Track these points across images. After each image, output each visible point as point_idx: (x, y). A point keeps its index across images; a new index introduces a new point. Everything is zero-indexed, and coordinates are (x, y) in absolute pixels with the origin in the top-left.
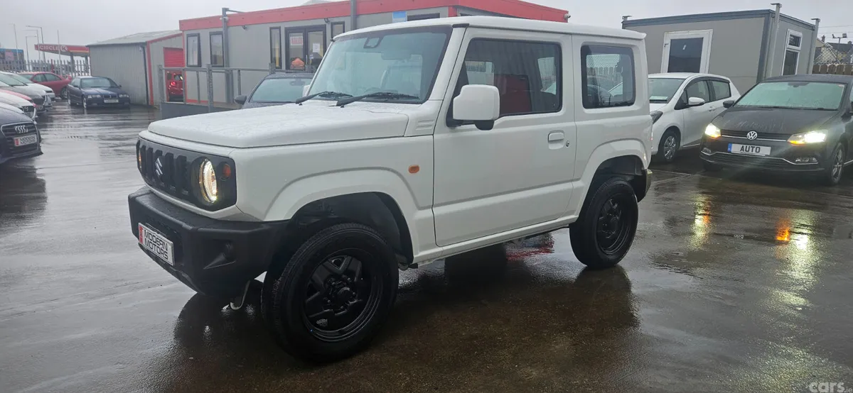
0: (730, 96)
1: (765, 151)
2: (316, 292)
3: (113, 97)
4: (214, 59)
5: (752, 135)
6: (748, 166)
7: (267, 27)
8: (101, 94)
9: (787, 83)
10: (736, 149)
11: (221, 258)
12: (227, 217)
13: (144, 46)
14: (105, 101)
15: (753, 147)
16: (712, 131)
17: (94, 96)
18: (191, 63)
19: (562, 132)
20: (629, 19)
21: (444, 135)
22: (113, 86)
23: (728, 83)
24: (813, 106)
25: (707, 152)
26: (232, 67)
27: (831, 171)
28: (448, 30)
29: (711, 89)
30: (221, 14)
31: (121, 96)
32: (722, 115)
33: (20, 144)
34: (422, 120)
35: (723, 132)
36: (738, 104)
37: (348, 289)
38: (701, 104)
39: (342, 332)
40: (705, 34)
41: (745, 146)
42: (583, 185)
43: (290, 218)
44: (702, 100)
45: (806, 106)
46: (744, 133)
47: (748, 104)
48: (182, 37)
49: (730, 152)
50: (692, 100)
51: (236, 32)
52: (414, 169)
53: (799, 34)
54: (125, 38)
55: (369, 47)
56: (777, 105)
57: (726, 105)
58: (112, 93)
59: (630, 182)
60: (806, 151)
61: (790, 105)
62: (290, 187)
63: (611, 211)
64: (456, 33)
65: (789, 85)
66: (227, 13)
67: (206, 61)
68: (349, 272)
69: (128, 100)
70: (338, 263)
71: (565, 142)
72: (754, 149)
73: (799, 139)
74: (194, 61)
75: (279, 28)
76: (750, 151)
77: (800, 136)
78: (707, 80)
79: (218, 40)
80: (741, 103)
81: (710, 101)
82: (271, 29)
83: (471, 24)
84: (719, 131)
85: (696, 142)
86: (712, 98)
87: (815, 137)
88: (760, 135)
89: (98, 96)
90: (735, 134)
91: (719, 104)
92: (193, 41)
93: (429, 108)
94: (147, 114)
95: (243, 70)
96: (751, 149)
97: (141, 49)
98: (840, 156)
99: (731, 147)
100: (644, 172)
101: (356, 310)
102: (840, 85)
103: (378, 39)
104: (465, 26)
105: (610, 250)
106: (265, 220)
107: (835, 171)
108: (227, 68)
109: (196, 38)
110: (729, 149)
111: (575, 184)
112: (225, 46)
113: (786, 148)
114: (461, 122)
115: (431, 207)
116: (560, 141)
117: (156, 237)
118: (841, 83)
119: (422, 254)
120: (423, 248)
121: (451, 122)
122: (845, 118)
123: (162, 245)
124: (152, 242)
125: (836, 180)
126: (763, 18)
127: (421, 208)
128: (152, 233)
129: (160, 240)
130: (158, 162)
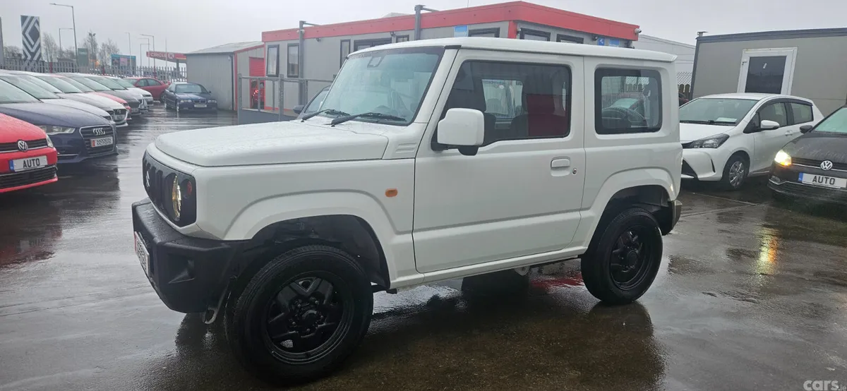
0: (811, 119)
1: (841, 183)
2: (281, 313)
3: (203, 102)
4: (291, 68)
5: (826, 165)
6: (822, 199)
7: (338, 39)
8: (192, 99)
10: (807, 179)
11: (185, 273)
12: (192, 233)
13: (232, 55)
14: (195, 106)
15: (827, 178)
16: (783, 159)
17: (186, 101)
18: (271, 74)
19: (568, 158)
20: (704, 35)
21: (427, 159)
22: (204, 92)
23: (811, 105)
25: (775, 181)
26: (307, 77)
28: (439, 51)
29: (788, 111)
30: (298, 27)
31: (209, 101)
32: (794, 141)
33: (96, 145)
34: (402, 143)
35: (794, 160)
36: (816, 129)
37: (315, 312)
38: (775, 128)
39: (308, 356)
40: (789, 52)
41: (818, 176)
42: (594, 215)
43: (250, 238)
44: (776, 124)
46: (818, 163)
47: (827, 130)
48: (263, 49)
49: (801, 182)
50: (765, 123)
51: (310, 43)
52: (391, 193)
54: (217, 48)
55: (372, 66)
57: (803, 130)
58: (202, 98)
59: (654, 214)
62: (254, 206)
63: (630, 243)
64: (448, 55)
66: (304, 26)
67: (284, 71)
68: (315, 294)
69: (215, 105)
70: (306, 285)
71: (571, 169)
72: (829, 180)
74: (272, 70)
75: (349, 41)
76: (824, 183)
78: (786, 102)
79: (294, 51)
80: (819, 129)
81: (788, 125)
82: (342, 41)
83: (462, 46)
84: (790, 158)
85: (766, 169)
86: (790, 121)
88: (836, 165)
89: (190, 101)
90: (805, 162)
91: (795, 129)
92: (274, 52)
93: (412, 131)
94: (231, 119)
95: (310, 80)
96: (825, 180)
97: (229, 58)
99: (802, 178)
100: (671, 203)
101: (325, 334)
103: (380, 58)
104: (458, 47)
105: (627, 285)
106: (226, 239)
108: (302, 79)
109: (276, 49)
110: (800, 179)
111: (585, 214)
112: (301, 57)
114: (446, 146)
115: (410, 232)
116: (564, 168)
117: (142, 247)
119: (400, 280)
120: (401, 273)
121: (436, 146)
123: (144, 256)
124: (140, 251)
127: (398, 233)
128: (141, 242)
129: (143, 251)
130: (147, 175)
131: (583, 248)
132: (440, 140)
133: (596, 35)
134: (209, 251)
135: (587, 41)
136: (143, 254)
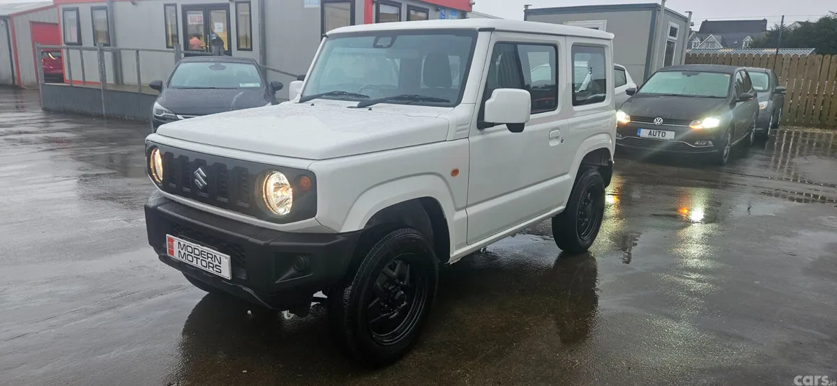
0: (626, 83)
1: (670, 135)
2: (376, 298)
4: (96, 35)
5: (658, 121)
6: (657, 149)
9: (681, 73)
10: (644, 133)
11: (292, 271)
13: (7, 19)
16: (622, 117)
18: (69, 40)
19: (559, 129)
20: (530, 8)
21: (477, 138)
23: (624, 71)
24: (707, 94)
26: (120, 45)
27: (722, 152)
28: (472, 34)
32: (629, 100)
34: (460, 125)
35: (633, 118)
36: (639, 91)
37: (403, 292)
40: (600, 24)
41: (652, 131)
42: (570, 178)
43: (363, 228)
45: (699, 94)
46: (652, 119)
47: (649, 92)
48: (56, 9)
49: (639, 136)
51: (123, 7)
53: (675, 25)
55: (382, 47)
56: (675, 93)
57: (627, 92)
60: (703, 136)
61: (685, 93)
62: (361, 197)
63: (586, 200)
65: (683, 74)
67: (88, 40)
68: (401, 277)
70: (393, 268)
71: (560, 138)
72: (661, 133)
73: (697, 124)
74: (72, 38)
75: (175, 5)
76: (657, 136)
77: (699, 122)
79: (101, 16)
80: (642, 91)
82: (165, 5)
84: (628, 117)
87: (710, 123)
88: (665, 121)
90: (641, 119)
92: (73, 15)
93: (462, 111)
95: (143, 50)
96: (658, 133)
97: (3, 23)
98: (729, 139)
99: (640, 132)
100: (611, 162)
102: (726, 75)
103: (389, 39)
104: (491, 30)
105: (584, 235)
106: (342, 231)
107: (725, 152)
108: (115, 48)
109: (74, 13)
110: (638, 134)
111: (567, 177)
112: (111, 22)
113: (689, 132)
114: (492, 125)
115: (465, 208)
116: (557, 138)
117: (200, 250)
118: (727, 73)
119: (456, 253)
120: (458, 247)
121: (482, 124)
122: (733, 104)
123: (212, 258)
124: (193, 255)
125: (725, 160)
126: (651, 11)
127: (458, 210)
128: (194, 245)
129: (208, 253)
130: (199, 172)
131: (562, 208)
132: (487, 119)
133: (440, 6)
134: (327, 246)
135: (431, 12)
136: (208, 257)
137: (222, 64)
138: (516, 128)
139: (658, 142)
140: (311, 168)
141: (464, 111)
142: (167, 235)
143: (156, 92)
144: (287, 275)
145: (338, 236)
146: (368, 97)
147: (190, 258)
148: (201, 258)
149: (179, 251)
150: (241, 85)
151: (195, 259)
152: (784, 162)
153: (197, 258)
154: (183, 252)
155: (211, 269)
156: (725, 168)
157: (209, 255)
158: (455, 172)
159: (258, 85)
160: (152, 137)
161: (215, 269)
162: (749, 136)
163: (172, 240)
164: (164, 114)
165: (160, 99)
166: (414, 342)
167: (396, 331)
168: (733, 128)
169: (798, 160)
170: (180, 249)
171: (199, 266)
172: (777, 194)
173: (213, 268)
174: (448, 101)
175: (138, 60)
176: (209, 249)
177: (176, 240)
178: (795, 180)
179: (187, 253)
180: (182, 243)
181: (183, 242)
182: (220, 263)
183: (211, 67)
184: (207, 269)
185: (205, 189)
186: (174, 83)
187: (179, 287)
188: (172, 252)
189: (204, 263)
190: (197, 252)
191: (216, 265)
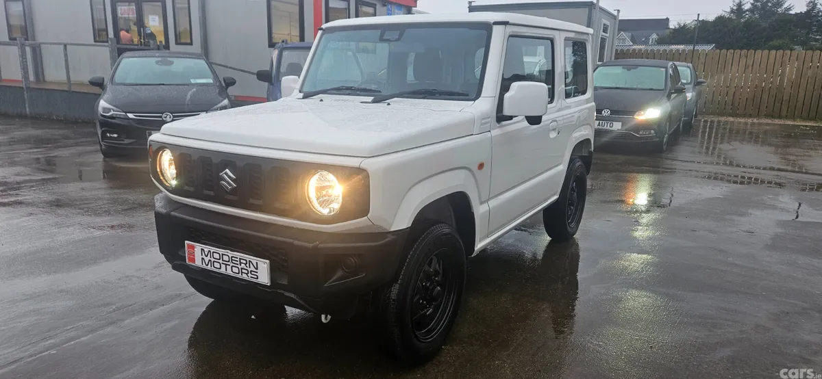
1: (617, 126)
4: (10, 29)
5: (605, 113)
6: (604, 139)
9: (621, 67)
11: (340, 273)
15: (607, 123)
19: (556, 121)
20: (473, 4)
24: (646, 87)
27: (663, 140)
34: (484, 117)
37: (439, 289)
41: (600, 122)
42: (562, 168)
43: (410, 225)
45: (639, 86)
46: (599, 111)
53: (608, 23)
56: (618, 86)
60: (646, 126)
61: (627, 86)
62: (408, 195)
63: (573, 189)
64: (499, 31)
65: (623, 68)
71: (557, 130)
72: (609, 124)
73: (642, 115)
76: (605, 126)
77: (642, 113)
83: (510, 22)
87: (652, 114)
88: (613, 112)
93: (482, 104)
98: (667, 127)
100: (591, 152)
102: (662, 69)
103: (398, 32)
104: (505, 23)
105: (571, 223)
106: (392, 230)
107: (665, 140)
108: (34, 43)
113: (633, 123)
114: (511, 118)
115: (487, 201)
116: (554, 130)
117: (230, 256)
118: (662, 67)
119: (479, 246)
120: (481, 240)
121: (501, 118)
122: (669, 97)
123: (246, 264)
124: (221, 261)
125: (665, 147)
126: (587, 9)
127: (482, 203)
128: (221, 251)
129: (240, 259)
130: (226, 174)
131: (556, 197)
132: (507, 111)
133: (387, 2)
135: (379, 7)
136: (241, 263)
137: (169, 59)
138: (534, 120)
139: (607, 132)
140: (363, 166)
141: (485, 104)
142: (186, 242)
143: (96, 90)
144: (334, 278)
145: (389, 235)
146: (380, 92)
147: (217, 265)
148: (232, 264)
149: (203, 259)
150: (193, 81)
151: (223, 266)
152: (714, 148)
153: (226, 265)
154: (207, 259)
155: (244, 275)
156: (664, 155)
157: (242, 261)
158: (481, 166)
159: (211, 81)
160: (156, 137)
161: (249, 275)
162: (679, 125)
163: (193, 247)
164: (112, 112)
165: (106, 96)
166: (447, 336)
167: (431, 327)
168: (669, 118)
169: (725, 146)
170: (204, 256)
171: (229, 272)
172: (716, 177)
173: (247, 274)
174: (468, 95)
175: (66, 55)
176: (242, 255)
177: (198, 247)
178: (725, 164)
179: (213, 260)
180: (205, 250)
181: (207, 248)
182: (257, 269)
183: (157, 62)
184: (239, 276)
185: (234, 191)
186: (117, 79)
187: (178, 296)
188: (193, 260)
189: (235, 270)
190: (226, 258)
191: (251, 271)
